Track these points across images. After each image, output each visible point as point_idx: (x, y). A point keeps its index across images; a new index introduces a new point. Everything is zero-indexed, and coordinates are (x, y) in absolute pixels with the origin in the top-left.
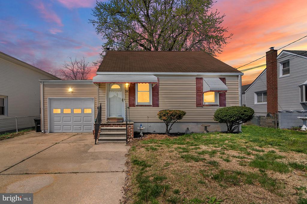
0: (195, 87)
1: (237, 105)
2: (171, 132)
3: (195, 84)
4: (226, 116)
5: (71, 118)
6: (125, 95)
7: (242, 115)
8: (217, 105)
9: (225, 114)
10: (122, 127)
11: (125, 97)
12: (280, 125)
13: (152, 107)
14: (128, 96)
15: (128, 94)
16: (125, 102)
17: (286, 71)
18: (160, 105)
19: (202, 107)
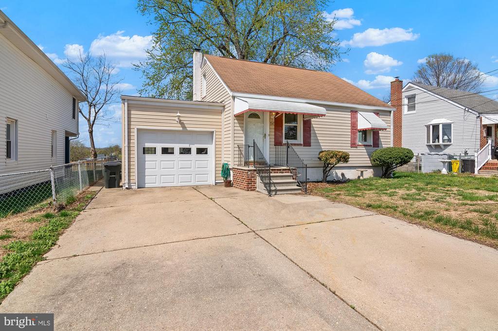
0: (350, 122)
1: (389, 146)
2: (328, 179)
3: (350, 119)
4: (391, 158)
5: (174, 163)
6: (270, 128)
7: (406, 157)
8: (371, 146)
9: (389, 156)
10: (283, 173)
11: (270, 132)
12: (422, 168)
13: (302, 147)
14: (273, 130)
15: (273, 127)
16: (270, 138)
17: (412, 107)
18: (312, 144)
19: (357, 147)
